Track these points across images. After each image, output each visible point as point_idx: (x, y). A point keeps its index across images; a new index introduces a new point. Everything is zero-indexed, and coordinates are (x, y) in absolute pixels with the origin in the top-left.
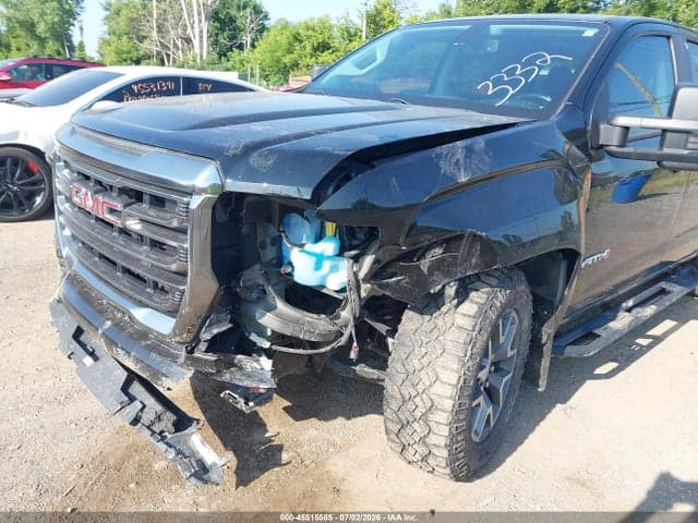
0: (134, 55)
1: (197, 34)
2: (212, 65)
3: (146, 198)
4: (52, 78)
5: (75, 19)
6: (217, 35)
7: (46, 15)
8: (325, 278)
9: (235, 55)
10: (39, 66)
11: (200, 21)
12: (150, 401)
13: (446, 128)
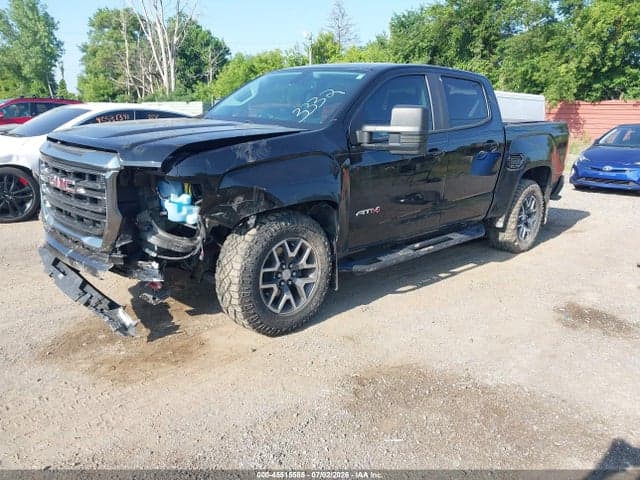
0: (110, 91)
1: (165, 69)
2: (179, 96)
3: (87, 176)
4: (37, 114)
5: (56, 60)
6: (184, 70)
7: (31, 58)
8: (185, 217)
9: (200, 87)
10: (26, 105)
11: (168, 59)
12: (95, 294)
13: (244, 134)
